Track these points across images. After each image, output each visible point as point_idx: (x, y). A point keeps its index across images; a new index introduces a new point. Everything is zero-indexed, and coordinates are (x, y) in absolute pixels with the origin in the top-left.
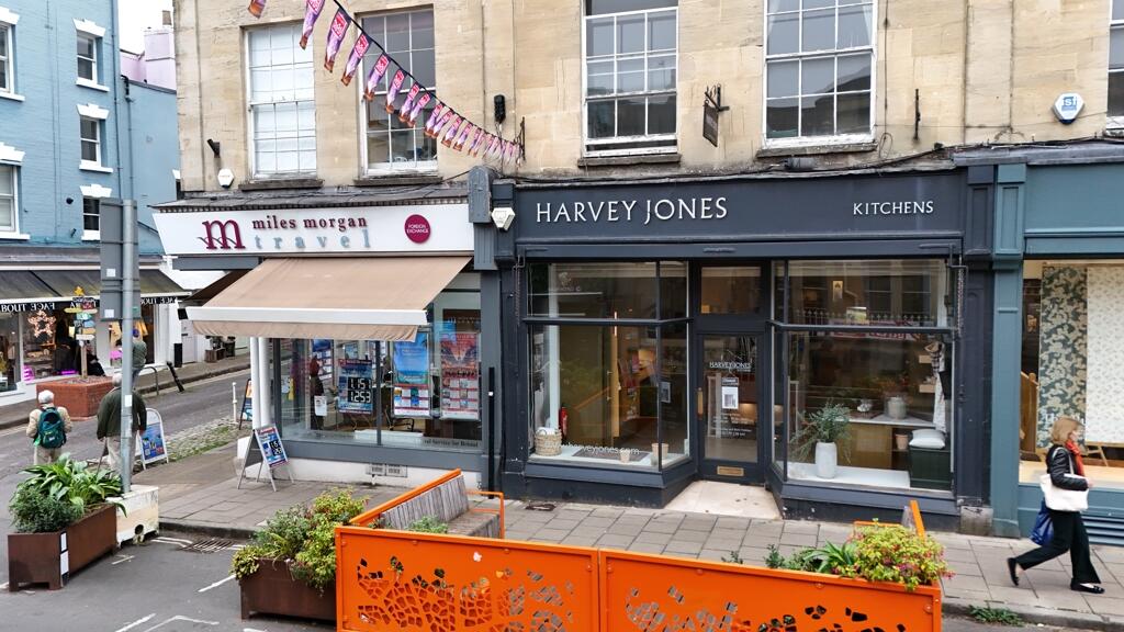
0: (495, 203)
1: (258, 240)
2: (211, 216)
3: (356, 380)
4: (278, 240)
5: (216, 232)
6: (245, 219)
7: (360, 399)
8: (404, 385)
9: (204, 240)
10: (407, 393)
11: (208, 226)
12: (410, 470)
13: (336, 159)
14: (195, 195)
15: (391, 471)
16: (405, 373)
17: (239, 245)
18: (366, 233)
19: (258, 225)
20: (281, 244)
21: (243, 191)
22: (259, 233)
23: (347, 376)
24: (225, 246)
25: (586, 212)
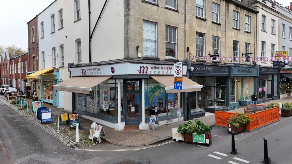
0: (192, 66)
1: (151, 71)
2: (142, 65)
3: (161, 102)
4: (155, 72)
5: (142, 69)
6: (149, 66)
7: (161, 107)
8: (170, 102)
9: (138, 71)
10: (170, 104)
11: (141, 67)
12: (174, 119)
13: (162, 54)
14: (131, 59)
15: (171, 120)
16: (169, 100)
17: (147, 73)
18: (171, 71)
19: (152, 68)
20: (155, 73)
21: (143, 59)
22: (152, 70)
23: (159, 102)
24: (143, 73)
25: (200, 69)
